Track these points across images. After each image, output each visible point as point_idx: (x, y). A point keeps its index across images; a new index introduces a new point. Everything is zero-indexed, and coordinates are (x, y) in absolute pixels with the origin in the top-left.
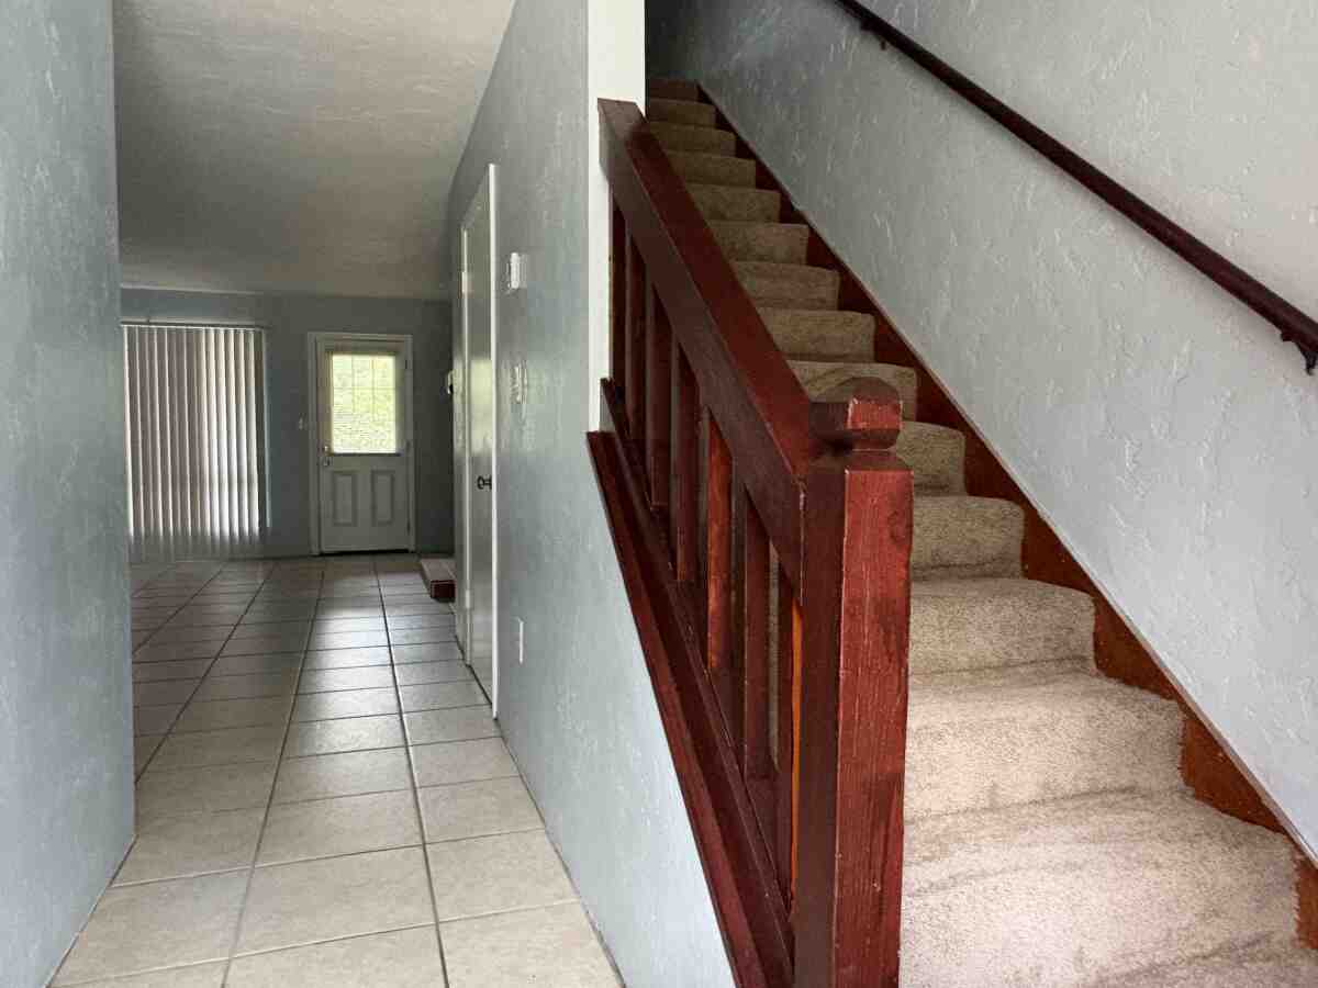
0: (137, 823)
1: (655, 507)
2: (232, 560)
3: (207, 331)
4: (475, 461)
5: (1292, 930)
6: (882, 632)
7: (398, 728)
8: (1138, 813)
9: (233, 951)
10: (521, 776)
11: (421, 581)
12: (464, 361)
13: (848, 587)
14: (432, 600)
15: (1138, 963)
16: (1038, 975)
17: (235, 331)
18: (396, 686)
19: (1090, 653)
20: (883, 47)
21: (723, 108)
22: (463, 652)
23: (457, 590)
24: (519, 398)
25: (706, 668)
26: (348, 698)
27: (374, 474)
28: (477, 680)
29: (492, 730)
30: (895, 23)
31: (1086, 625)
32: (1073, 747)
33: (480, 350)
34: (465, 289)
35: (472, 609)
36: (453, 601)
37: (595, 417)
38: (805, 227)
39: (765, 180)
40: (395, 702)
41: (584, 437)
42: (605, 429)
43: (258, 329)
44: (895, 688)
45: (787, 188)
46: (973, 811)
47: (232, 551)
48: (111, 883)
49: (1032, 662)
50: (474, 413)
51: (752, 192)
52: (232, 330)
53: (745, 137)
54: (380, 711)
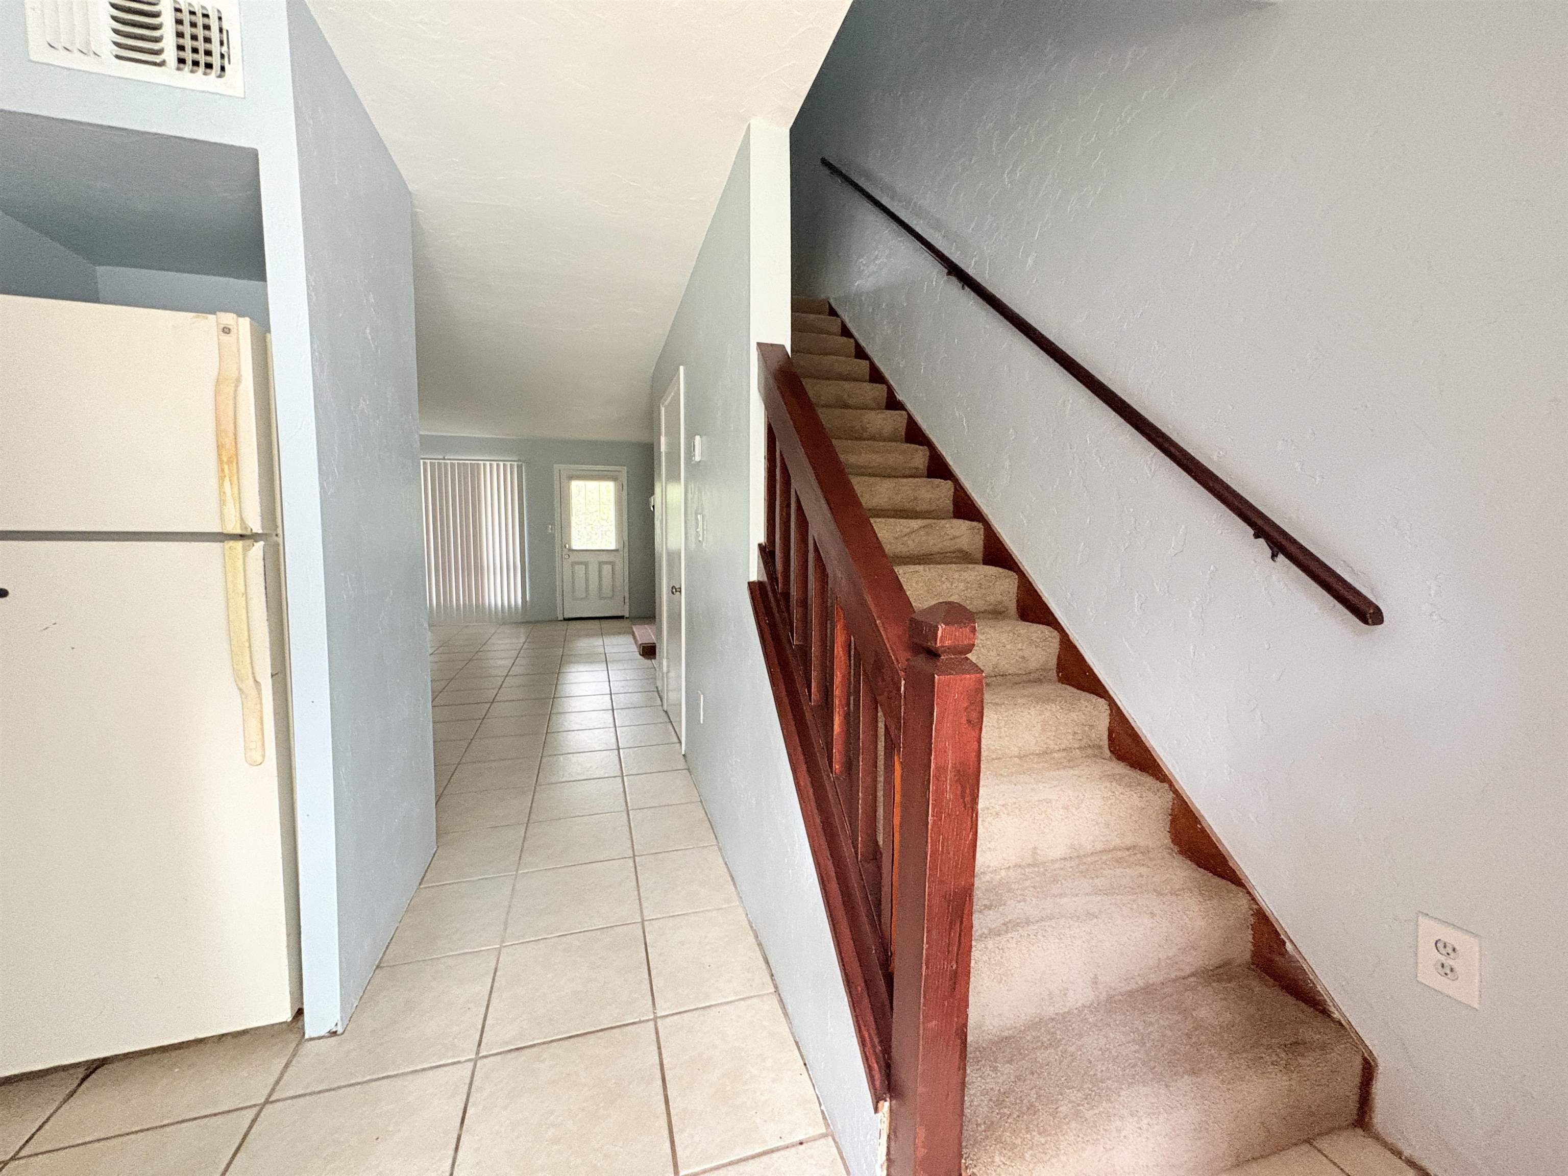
0: (438, 835)
1: (796, 645)
2: (504, 624)
3: (484, 465)
4: (669, 554)
5: (1248, 956)
6: (959, 787)
7: (617, 762)
8: (1137, 867)
9: (503, 942)
10: (701, 801)
11: (633, 642)
12: (662, 483)
13: (936, 758)
14: (641, 657)
15: (1137, 983)
16: (1065, 994)
17: (504, 465)
18: (615, 726)
19: (1105, 742)
20: (963, 288)
21: (847, 321)
22: (661, 700)
23: (657, 650)
24: (700, 539)
25: (832, 773)
26: (583, 735)
27: (601, 564)
28: (671, 722)
29: (681, 764)
30: (971, 271)
31: (1103, 722)
32: (1093, 820)
33: (674, 476)
34: (663, 448)
35: (668, 672)
36: (655, 658)
37: (754, 571)
38: (904, 412)
39: (876, 376)
40: (614, 740)
41: (746, 585)
42: (761, 580)
43: (520, 463)
44: (969, 827)
45: (892, 383)
46: (1020, 866)
47: (503, 618)
48: (420, 884)
49: (1064, 750)
50: (669, 530)
51: (868, 386)
52: (501, 464)
53: (863, 344)
54: (606, 747)
